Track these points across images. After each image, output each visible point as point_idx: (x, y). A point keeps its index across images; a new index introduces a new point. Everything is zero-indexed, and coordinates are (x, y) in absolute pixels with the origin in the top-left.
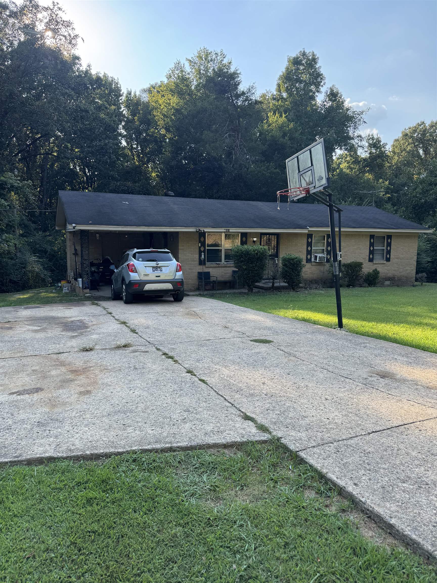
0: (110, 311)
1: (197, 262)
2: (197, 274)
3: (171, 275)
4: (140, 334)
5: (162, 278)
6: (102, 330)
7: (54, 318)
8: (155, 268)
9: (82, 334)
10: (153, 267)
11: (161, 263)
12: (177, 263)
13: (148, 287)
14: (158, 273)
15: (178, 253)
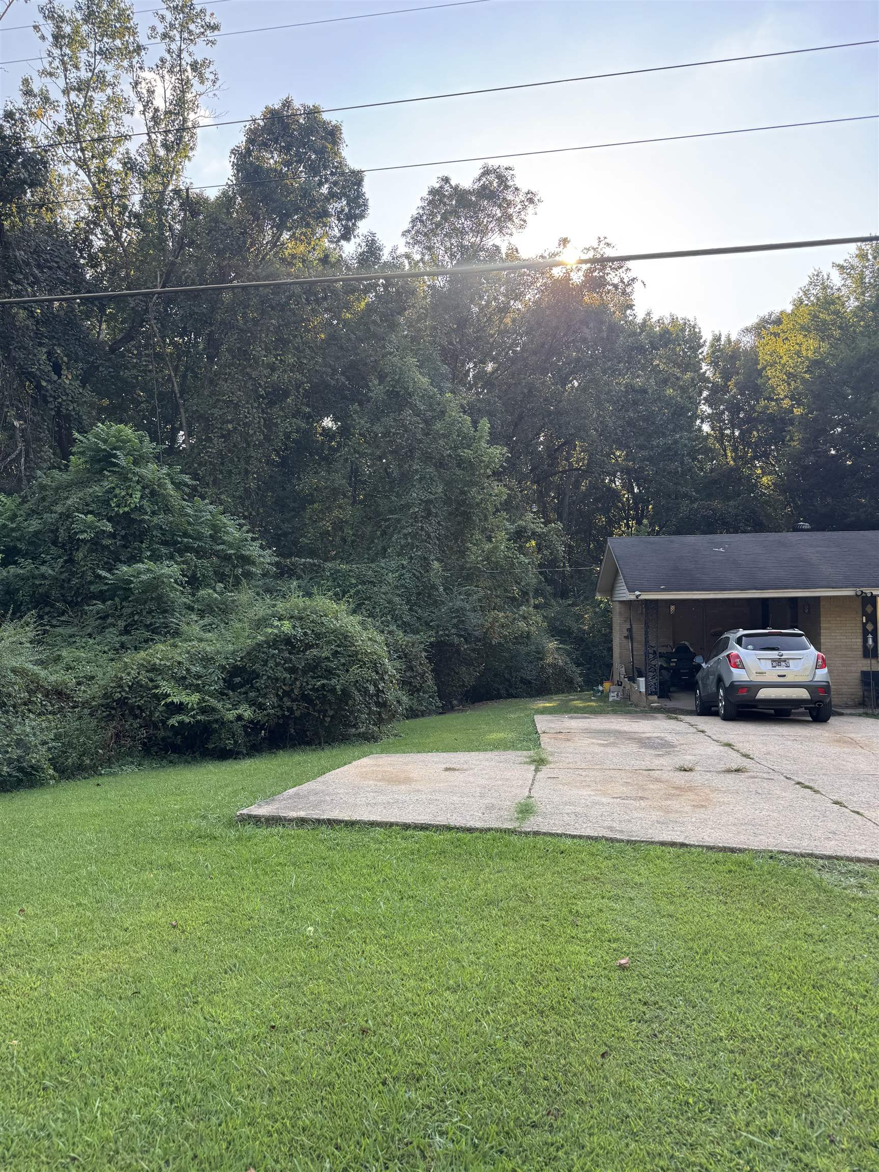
0: (701, 728)
1: (860, 653)
2: (859, 674)
3: (807, 673)
4: (757, 759)
5: (789, 679)
6: (697, 752)
7: (620, 732)
8: (777, 662)
9: (669, 753)
10: (773, 660)
11: (786, 654)
12: (817, 653)
13: (763, 694)
14: (781, 670)
15: (819, 634)
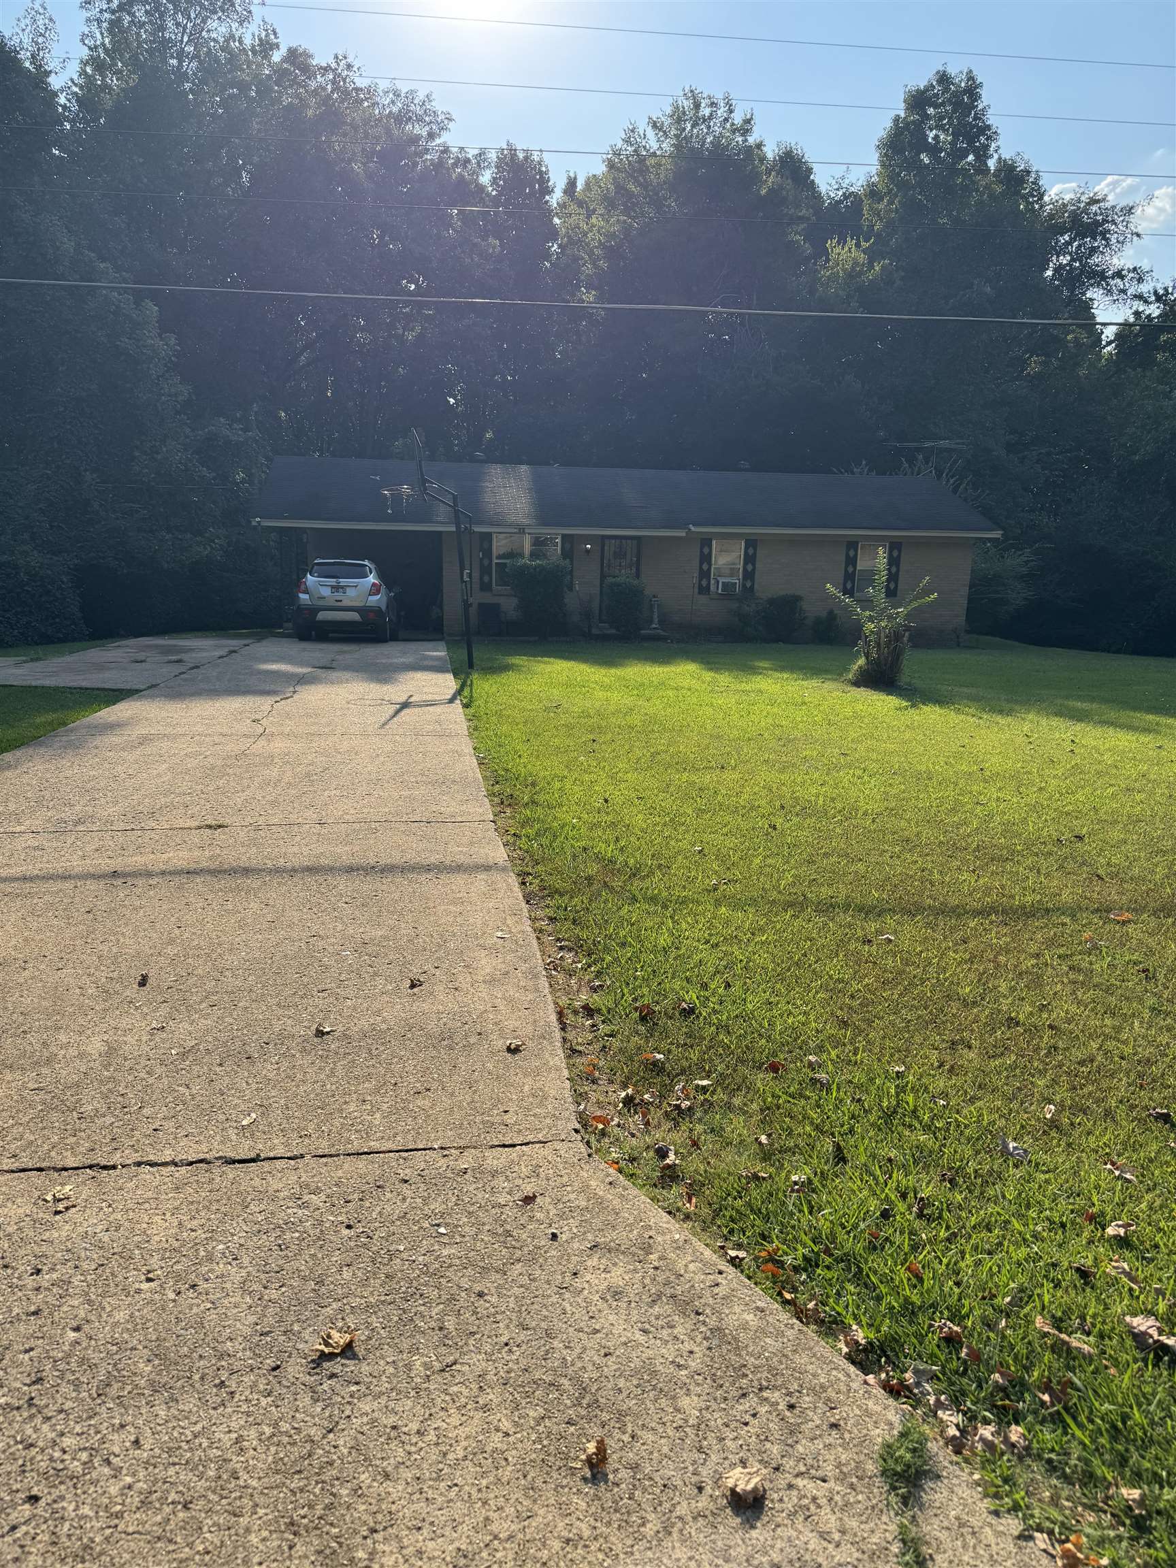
1: (477, 586)
2: (476, 606)
3: (361, 600)
5: (346, 603)
8: (336, 588)
10: (332, 587)
11: (343, 581)
13: (322, 616)
14: (339, 595)
